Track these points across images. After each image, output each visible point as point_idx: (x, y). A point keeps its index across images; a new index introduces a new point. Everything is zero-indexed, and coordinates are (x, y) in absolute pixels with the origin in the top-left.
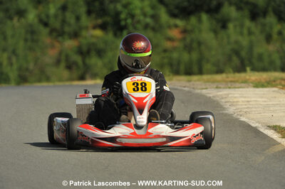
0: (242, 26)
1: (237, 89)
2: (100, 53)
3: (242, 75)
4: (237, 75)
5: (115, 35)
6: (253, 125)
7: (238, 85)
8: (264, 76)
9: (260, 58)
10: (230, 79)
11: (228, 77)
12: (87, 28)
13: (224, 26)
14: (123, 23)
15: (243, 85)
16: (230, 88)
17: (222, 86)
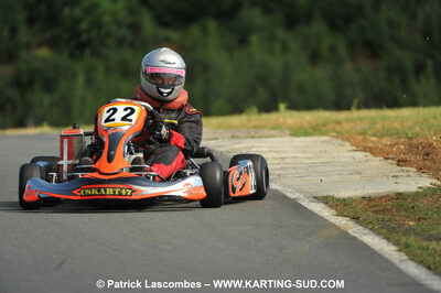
0: (272, 38)
1: (264, 140)
2: (49, 85)
3: (273, 117)
4: (265, 116)
5: (72, 55)
6: (291, 196)
7: (265, 132)
8: (308, 117)
9: (302, 88)
10: (254, 123)
11: (250, 121)
12: (28, 46)
13: (243, 41)
14: (84, 37)
15: (273, 132)
16: (253, 137)
17: (242, 135)
